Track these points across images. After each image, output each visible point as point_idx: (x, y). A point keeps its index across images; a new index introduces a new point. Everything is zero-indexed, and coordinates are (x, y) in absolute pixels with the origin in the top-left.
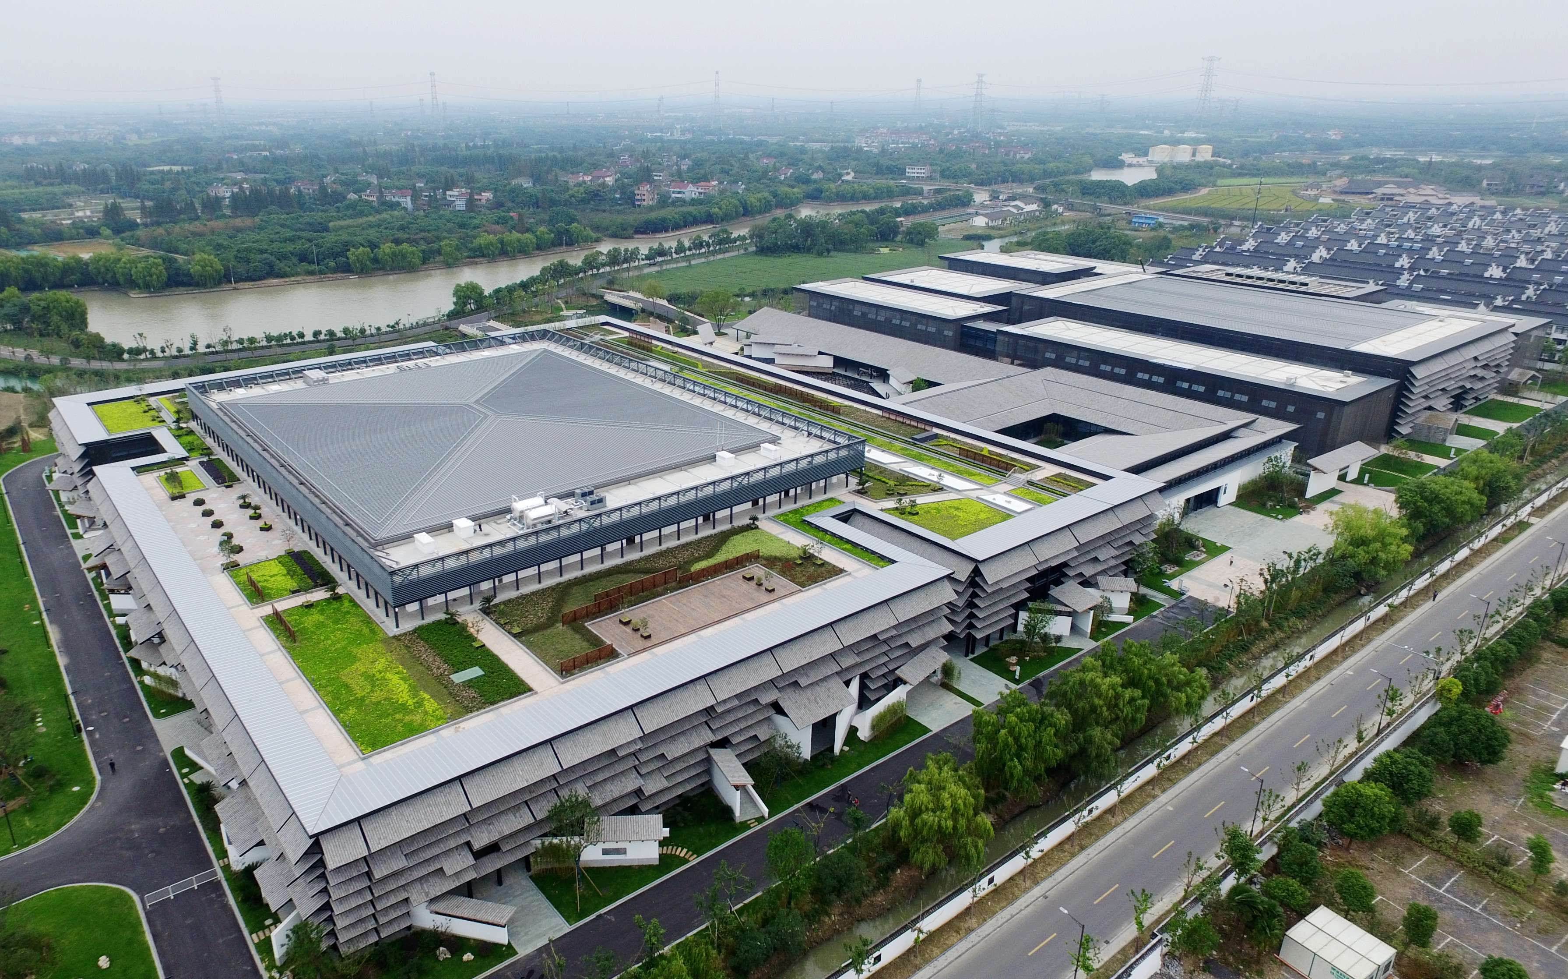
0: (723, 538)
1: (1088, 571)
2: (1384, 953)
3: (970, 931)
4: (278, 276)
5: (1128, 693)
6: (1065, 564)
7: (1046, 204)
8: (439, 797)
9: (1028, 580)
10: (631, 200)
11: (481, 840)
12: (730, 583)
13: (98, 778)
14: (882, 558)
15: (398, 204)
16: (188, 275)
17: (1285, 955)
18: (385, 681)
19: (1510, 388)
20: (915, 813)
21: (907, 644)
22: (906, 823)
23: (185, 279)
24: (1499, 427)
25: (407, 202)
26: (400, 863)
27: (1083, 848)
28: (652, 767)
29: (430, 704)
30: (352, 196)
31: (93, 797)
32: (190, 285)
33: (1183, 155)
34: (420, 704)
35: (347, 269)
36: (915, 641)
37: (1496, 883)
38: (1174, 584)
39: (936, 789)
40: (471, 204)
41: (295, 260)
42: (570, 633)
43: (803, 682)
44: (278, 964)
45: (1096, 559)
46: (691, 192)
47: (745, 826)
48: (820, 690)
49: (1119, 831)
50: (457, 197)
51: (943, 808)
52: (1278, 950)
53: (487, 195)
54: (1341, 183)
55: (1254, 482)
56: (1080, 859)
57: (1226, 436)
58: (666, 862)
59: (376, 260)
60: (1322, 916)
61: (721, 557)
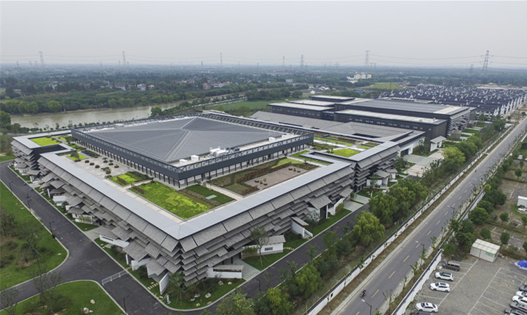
0: (277, 161)
1: (384, 167)
2: (498, 247)
3: (384, 258)
4: (82, 109)
5: (410, 192)
6: (377, 165)
7: (331, 88)
8: (217, 229)
9: (369, 169)
10: (201, 87)
11: (229, 244)
12: (286, 170)
13: (67, 250)
14: (329, 162)
15: (120, 89)
16: (48, 108)
17: (472, 253)
18: (182, 202)
19: (470, 126)
20: (362, 225)
21: (341, 186)
22: (360, 228)
23: (46, 110)
24: (471, 134)
25: (124, 88)
26: (206, 251)
27: (407, 235)
28: (276, 222)
29: (202, 206)
30: (102, 87)
31: (68, 256)
32: (48, 112)
33: (364, 77)
34: (198, 205)
35: (108, 106)
36: (344, 185)
37: (515, 231)
38: (405, 172)
39: (367, 218)
40: (147, 88)
41: (87, 104)
42: (240, 186)
43: (316, 196)
44: (161, 294)
45: (385, 164)
46: (221, 85)
47: (306, 240)
48: (321, 199)
49: (415, 230)
50: (142, 87)
51: (371, 222)
52: (469, 252)
53: (152, 86)
54: (409, 83)
55: (416, 148)
56: (408, 238)
57: (407, 136)
58: (285, 251)
59: (118, 104)
60: (478, 241)
61: (279, 165)
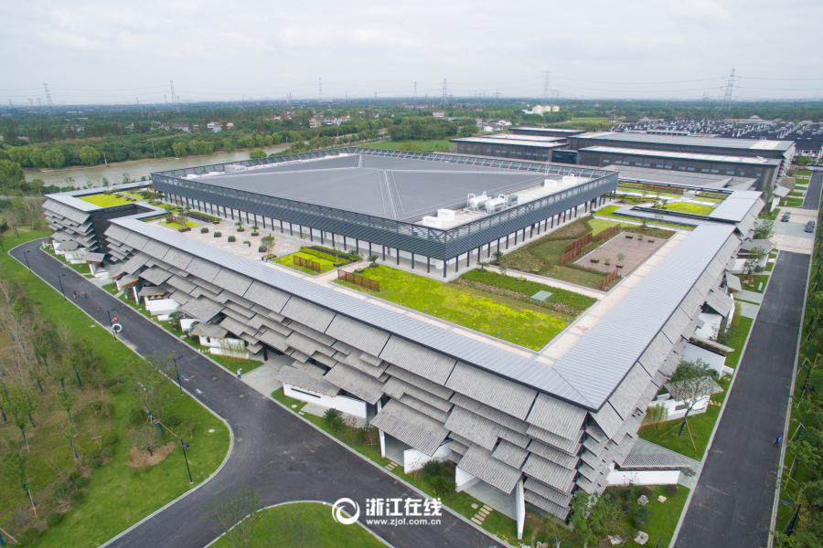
4: (133, 159)
10: (308, 125)
13: (225, 421)
14: (690, 225)
15: (182, 130)
16: (78, 159)
23: (77, 161)
25: (186, 129)
29: (541, 316)
30: (152, 129)
31: (232, 435)
32: (80, 165)
35: (172, 155)
40: (224, 128)
41: (140, 151)
46: (336, 121)
50: (215, 127)
53: (230, 124)
59: (188, 151)
